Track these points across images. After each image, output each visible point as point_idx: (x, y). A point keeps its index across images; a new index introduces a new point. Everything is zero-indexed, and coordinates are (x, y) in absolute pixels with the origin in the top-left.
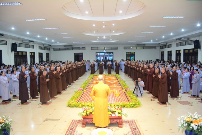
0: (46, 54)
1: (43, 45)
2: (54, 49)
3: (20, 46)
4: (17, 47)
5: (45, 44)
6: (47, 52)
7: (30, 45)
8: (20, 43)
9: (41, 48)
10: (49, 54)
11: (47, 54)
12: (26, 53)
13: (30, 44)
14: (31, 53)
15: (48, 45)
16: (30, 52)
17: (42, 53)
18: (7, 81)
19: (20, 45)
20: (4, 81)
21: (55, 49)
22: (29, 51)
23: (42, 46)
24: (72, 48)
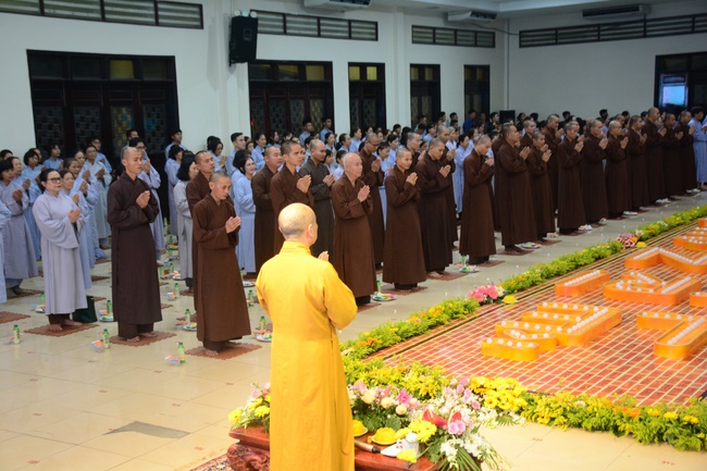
0: (462, 71)
1: (445, 15)
2: (522, 34)
3: (285, 28)
4: (259, 36)
6: (476, 56)
7: (350, 21)
8: (284, 15)
9: (421, 35)
10: (486, 69)
11: (470, 70)
12: (327, 67)
13: (348, 15)
14: (363, 67)
15: (476, 13)
16: (351, 64)
17: (436, 68)
18: (67, 220)
19: (285, 21)
20: (51, 219)
21: (529, 39)
22: (341, 55)
23: (438, 23)
24: (645, 21)
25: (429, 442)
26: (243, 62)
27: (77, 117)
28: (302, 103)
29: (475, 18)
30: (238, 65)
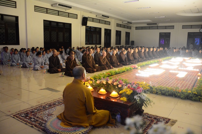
0: (125, 33)
3: (93, 21)
4: (88, 22)
5: (125, 21)
6: (128, 30)
7: (105, 21)
8: (93, 18)
9: (118, 25)
10: (129, 33)
11: (127, 33)
12: (100, 29)
14: (107, 30)
15: (128, 22)
16: (105, 29)
17: (120, 32)
21: (137, 28)
22: (103, 27)
23: (121, 23)
24: (158, 26)
25: (130, 95)
26: (85, 26)
27: (52, 33)
28: (95, 35)
29: (128, 23)
30: (84, 26)
